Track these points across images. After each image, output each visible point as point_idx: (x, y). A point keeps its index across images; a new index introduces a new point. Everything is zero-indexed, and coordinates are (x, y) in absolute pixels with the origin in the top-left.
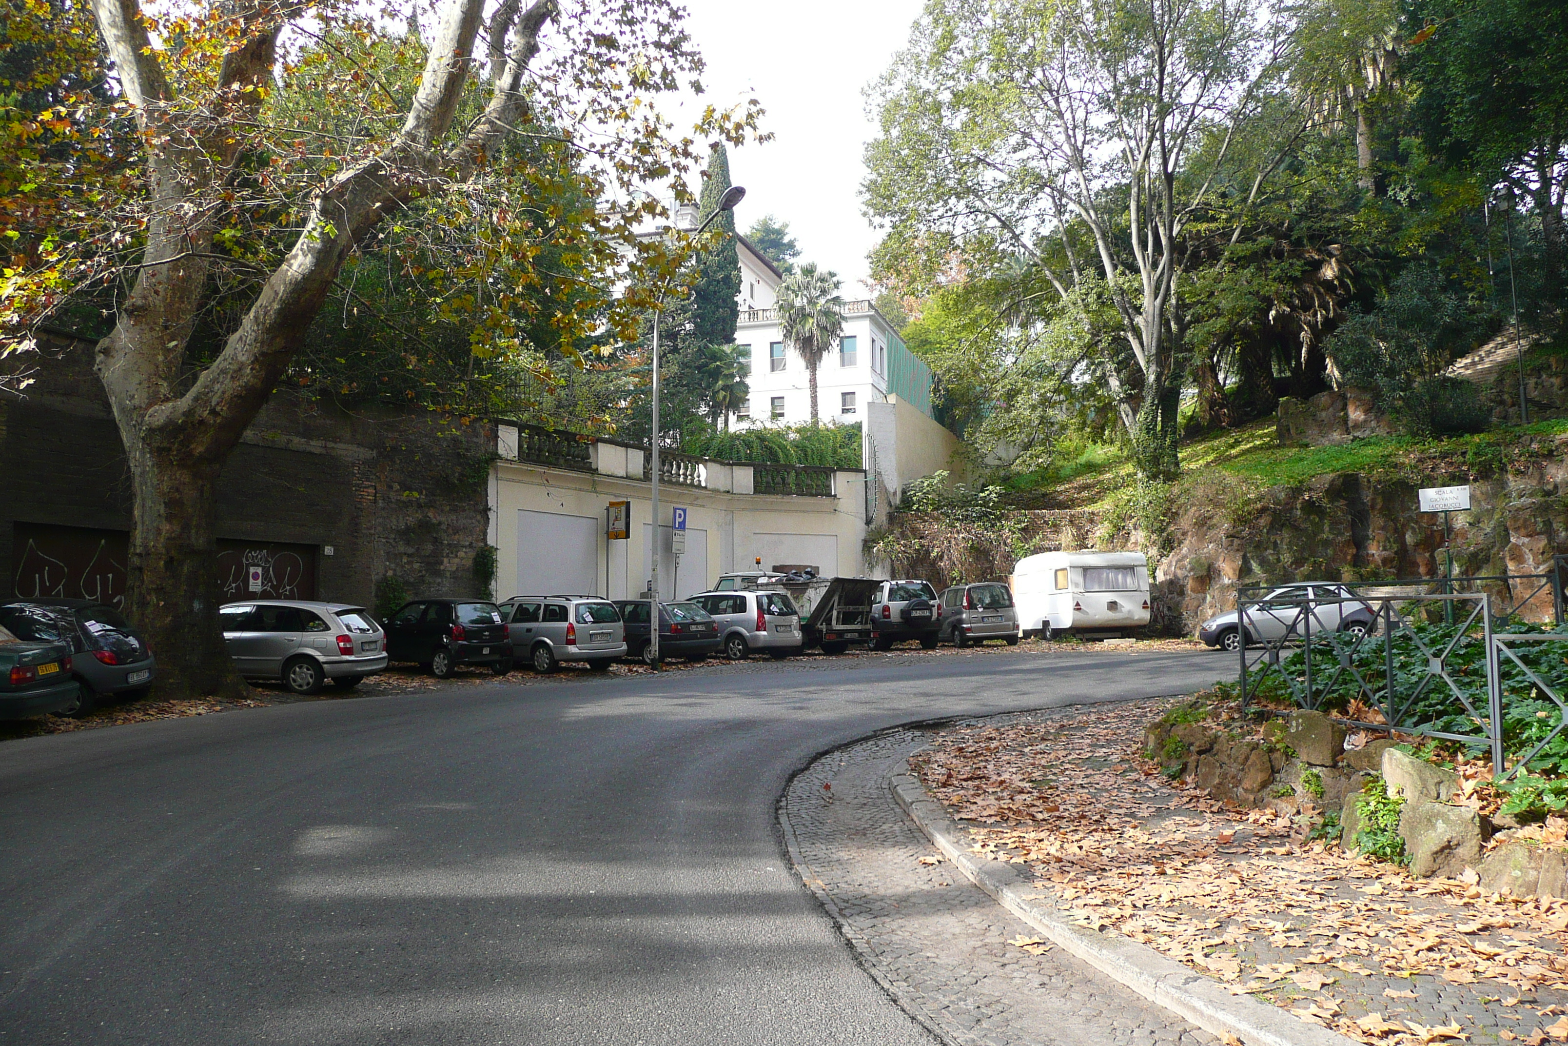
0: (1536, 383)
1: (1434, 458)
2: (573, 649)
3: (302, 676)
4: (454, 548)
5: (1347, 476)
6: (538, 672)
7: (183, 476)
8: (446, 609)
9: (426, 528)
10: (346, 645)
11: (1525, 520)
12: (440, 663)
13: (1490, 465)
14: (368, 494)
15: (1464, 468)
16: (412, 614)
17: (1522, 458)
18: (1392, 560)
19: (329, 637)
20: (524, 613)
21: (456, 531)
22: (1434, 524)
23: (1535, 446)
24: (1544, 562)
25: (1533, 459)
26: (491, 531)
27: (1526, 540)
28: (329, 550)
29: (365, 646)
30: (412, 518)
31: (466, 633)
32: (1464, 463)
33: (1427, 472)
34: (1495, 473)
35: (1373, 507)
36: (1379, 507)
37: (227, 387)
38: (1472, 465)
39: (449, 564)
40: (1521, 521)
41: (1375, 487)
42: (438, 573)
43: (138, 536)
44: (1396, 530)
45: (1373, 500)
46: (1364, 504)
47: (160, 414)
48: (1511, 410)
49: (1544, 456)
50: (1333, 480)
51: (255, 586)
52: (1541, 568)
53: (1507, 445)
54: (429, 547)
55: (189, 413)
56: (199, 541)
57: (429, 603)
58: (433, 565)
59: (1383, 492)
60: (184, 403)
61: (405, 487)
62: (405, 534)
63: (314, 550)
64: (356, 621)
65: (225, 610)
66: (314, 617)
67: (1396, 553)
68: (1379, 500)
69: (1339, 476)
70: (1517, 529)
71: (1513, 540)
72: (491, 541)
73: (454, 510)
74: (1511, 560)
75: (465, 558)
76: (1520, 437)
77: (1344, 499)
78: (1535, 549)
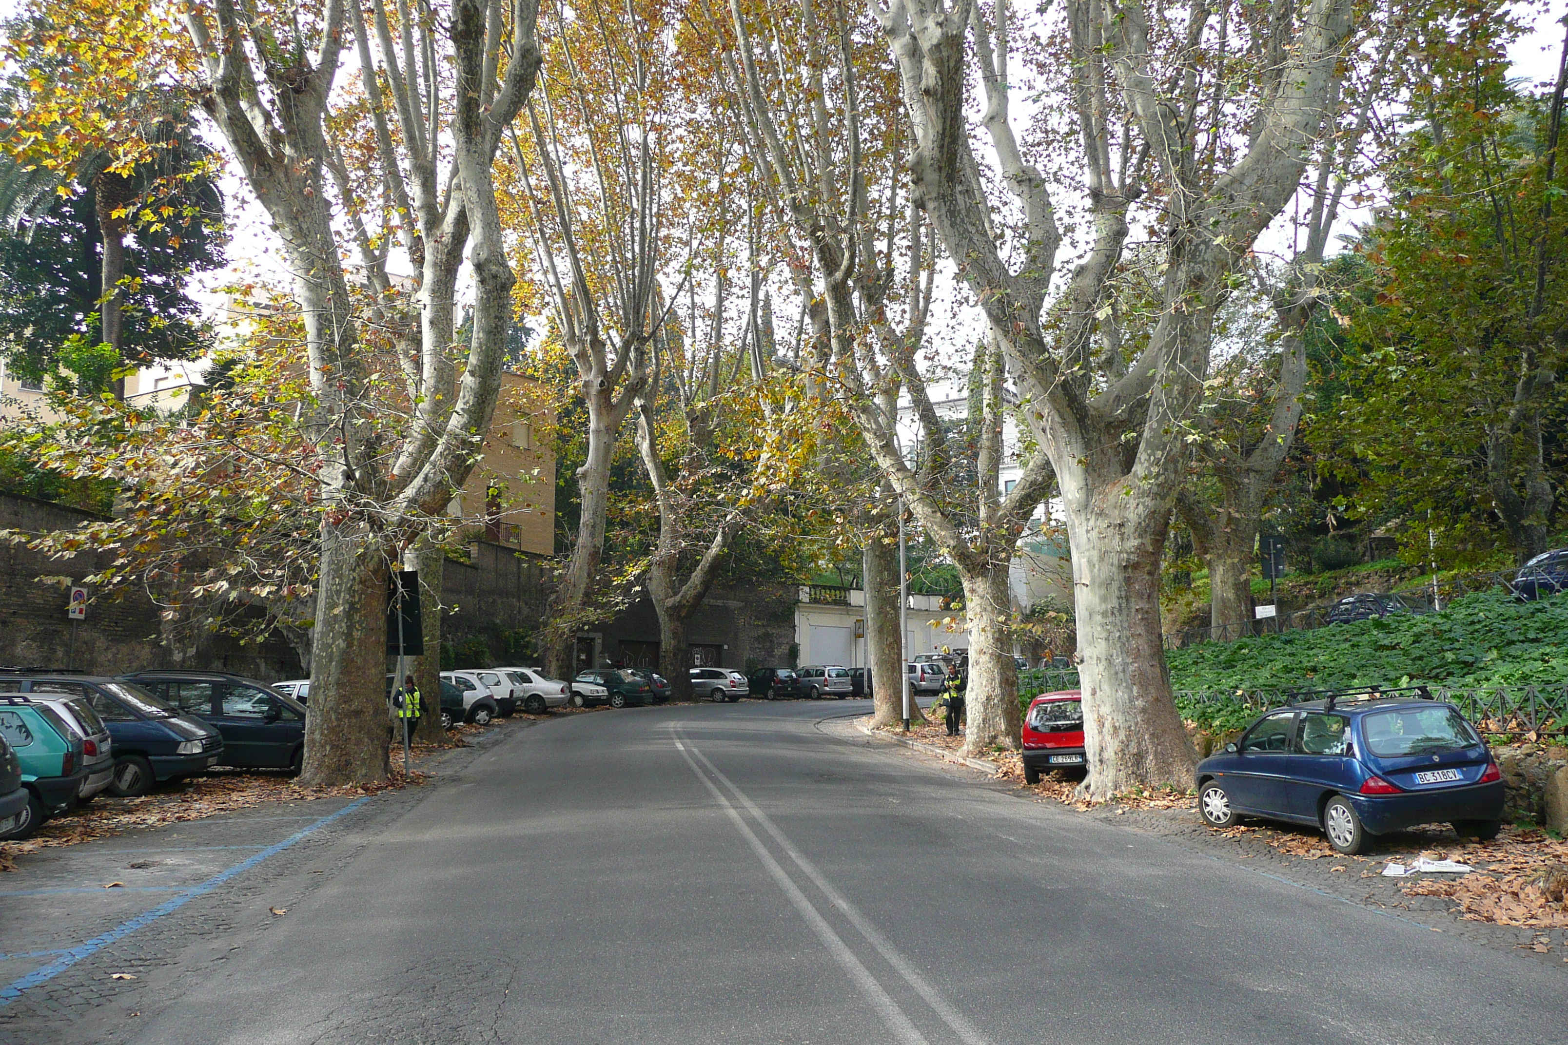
2: (827, 689)
3: (718, 696)
4: (780, 645)
6: (813, 699)
7: (678, 624)
8: (773, 671)
9: (767, 636)
10: (733, 684)
12: (771, 693)
14: (741, 622)
16: (760, 674)
19: (728, 681)
20: (808, 673)
21: (781, 637)
26: (797, 636)
28: (726, 647)
29: (741, 684)
30: (761, 632)
31: (782, 681)
37: (692, 593)
39: (777, 652)
42: (773, 656)
43: (663, 645)
47: (670, 602)
51: (697, 662)
54: (768, 644)
55: (680, 602)
56: (683, 646)
57: (767, 669)
58: (770, 653)
60: (678, 598)
61: (759, 619)
62: (757, 639)
63: (720, 647)
64: (737, 675)
65: (692, 671)
66: (722, 674)
72: (797, 641)
73: (779, 627)
75: (785, 649)
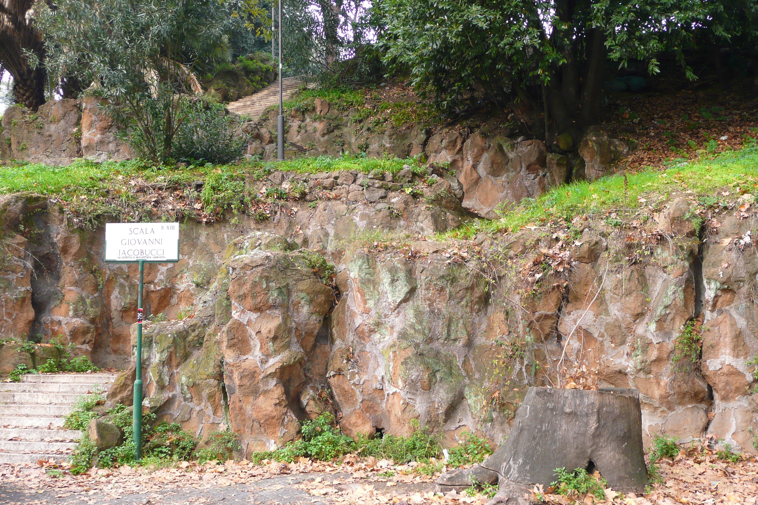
0: (300, 127)
1: (160, 189)
5: (29, 200)
11: (255, 284)
13: (229, 205)
15: (198, 206)
17: (269, 201)
18: (86, 332)
22: (151, 282)
23: (286, 186)
24: (276, 352)
25: (282, 202)
27: (254, 316)
32: (198, 199)
33: (149, 207)
34: (234, 216)
35: (65, 250)
36: (74, 250)
38: (208, 203)
40: (248, 286)
41: (69, 220)
44: (96, 288)
45: (67, 239)
46: (53, 244)
48: (267, 147)
49: (295, 200)
50: (8, 204)
52: (271, 361)
53: (254, 182)
59: (81, 229)
67: (93, 321)
68: (75, 240)
69: (18, 199)
70: (242, 298)
71: (235, 315)
74: (230, 347)
76: (270, 173)
77: (23, 234)
78: (264, 331)
